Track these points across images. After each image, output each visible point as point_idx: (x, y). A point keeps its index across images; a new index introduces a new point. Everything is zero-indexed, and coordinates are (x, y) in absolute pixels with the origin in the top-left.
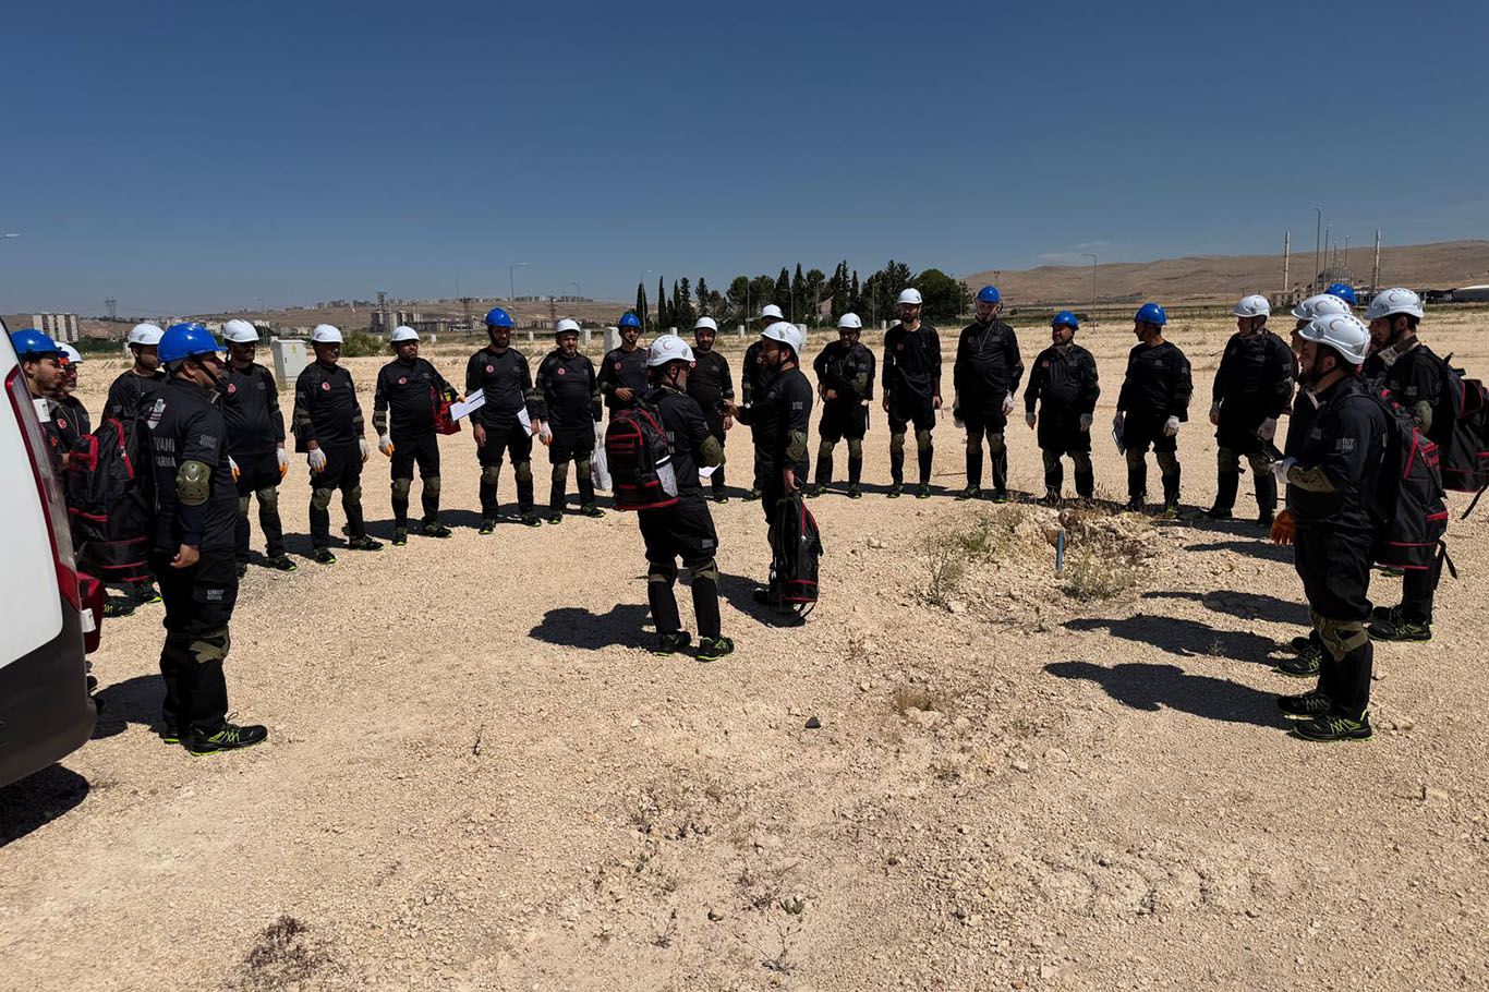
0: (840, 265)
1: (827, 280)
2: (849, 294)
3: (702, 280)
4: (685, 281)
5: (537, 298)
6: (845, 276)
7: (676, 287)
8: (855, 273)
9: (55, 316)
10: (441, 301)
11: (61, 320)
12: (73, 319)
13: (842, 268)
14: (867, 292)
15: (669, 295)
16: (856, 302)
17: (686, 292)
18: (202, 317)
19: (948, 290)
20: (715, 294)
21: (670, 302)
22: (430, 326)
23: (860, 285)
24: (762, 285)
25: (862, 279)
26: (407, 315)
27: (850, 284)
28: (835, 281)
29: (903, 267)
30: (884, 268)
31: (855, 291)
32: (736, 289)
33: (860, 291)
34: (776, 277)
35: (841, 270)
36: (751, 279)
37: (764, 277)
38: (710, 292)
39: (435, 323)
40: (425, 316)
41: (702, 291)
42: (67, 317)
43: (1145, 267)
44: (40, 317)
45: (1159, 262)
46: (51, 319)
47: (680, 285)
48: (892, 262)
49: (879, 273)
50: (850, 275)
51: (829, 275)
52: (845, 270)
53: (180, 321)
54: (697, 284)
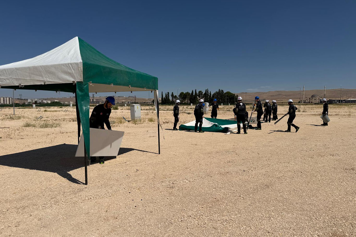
0: (206, 90)
1: (203, 93)
2: (209, 97)
3: (173, 93)
4: (168, 93)
5: (123, 96)
6: (208, 93)
7: (166, 94)
8: (210, 92)
9: (6, 98)
10: (100, 97)
11: (8, 99)
12: (11, 98)
13: (207, 90)
14: (213, 96)
15: (164, 96)
16: (211, 99)
17: (168, 96)
18: (42, 99)
19: (233, 97)
20: (176, 96)
21: (164, 98)
22: (98, 102)
23: (212, 95)
24: (187, 94)
25: (212, 94)
26: (92, 100)
27: (209, 94)
28: (205, 93)
29: (222, 91)
30: (218, 91)
31: (210, 96)
32: (181, 95)
33: (212, 96)
34: (191, 92)
35: (207, 91)
36: (185, 93)
37: (188, 92)
38: (174, 96)
39: (99, 102)
40: (96, 100)
41: (172, 95)
42: (9, 98)
43: (266, 93)
44: (3, 98)
45: (269, 92)
46: (5, 98)
47: (167, 94)
48: (219, 89)
49: (216, 92)
50: (209, 92)
51: (204, 92)
52: (208, 91)
53: (37, 100)
54: (171, 94)
